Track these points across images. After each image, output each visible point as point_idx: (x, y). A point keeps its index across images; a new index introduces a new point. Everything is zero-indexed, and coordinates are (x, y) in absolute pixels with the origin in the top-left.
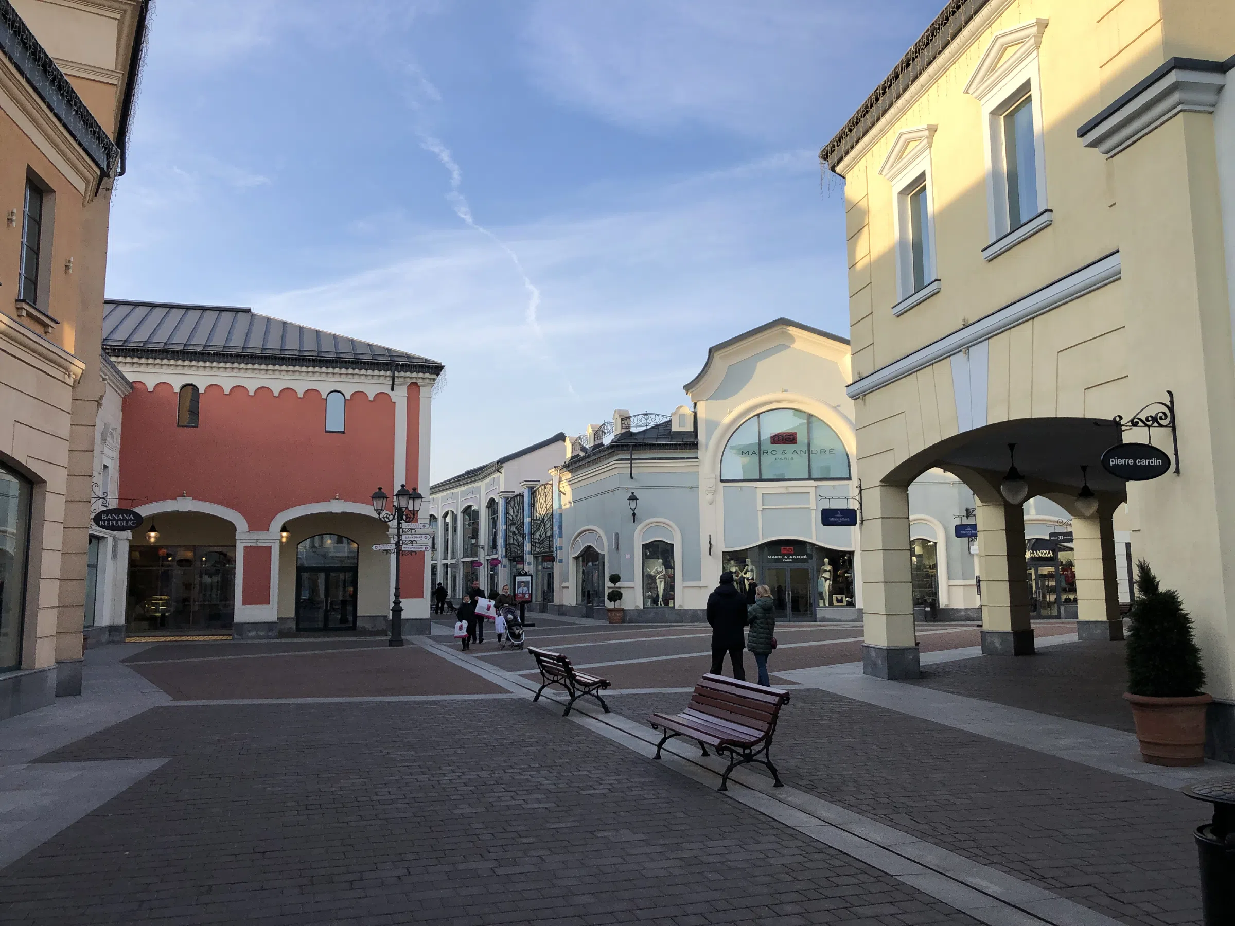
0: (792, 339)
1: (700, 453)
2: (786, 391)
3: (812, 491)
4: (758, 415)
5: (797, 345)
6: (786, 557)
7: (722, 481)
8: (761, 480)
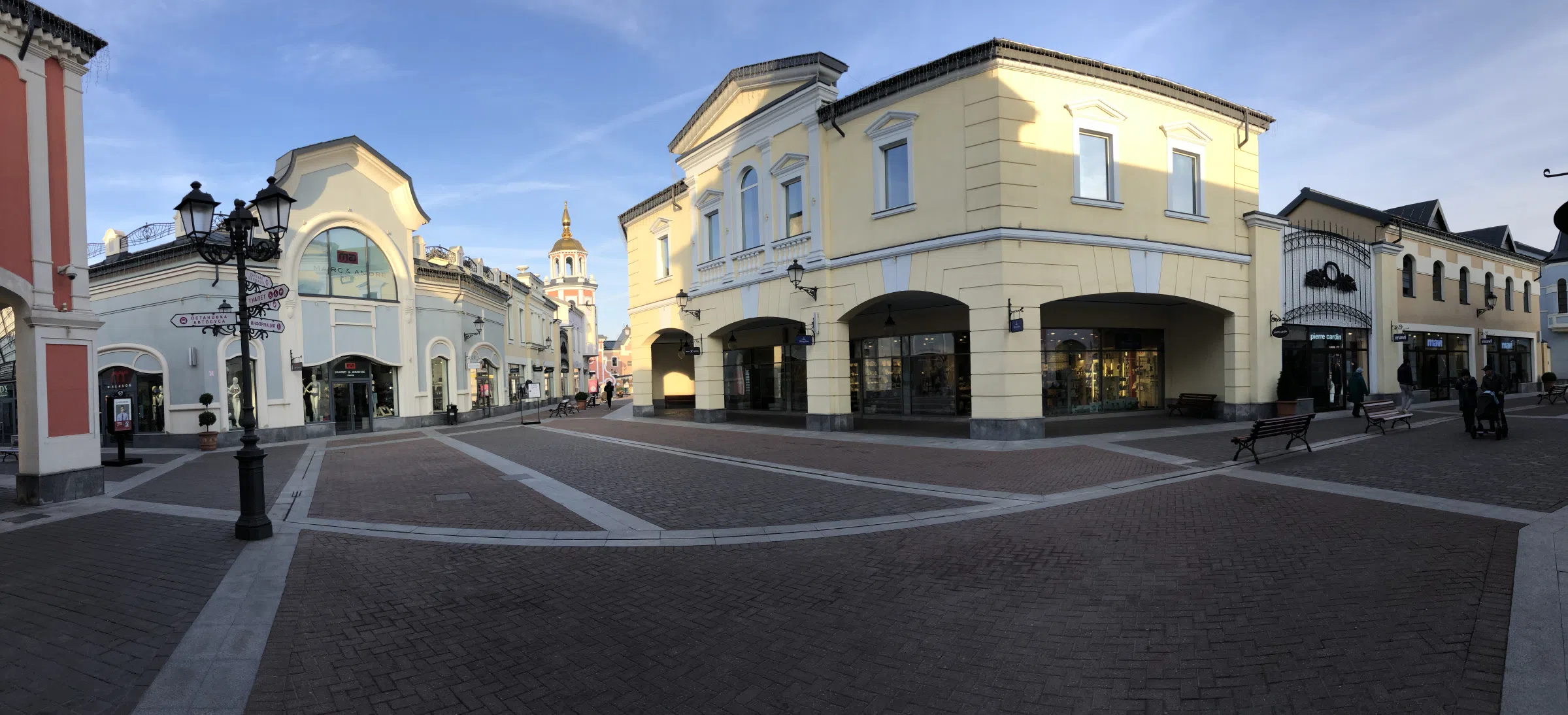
0: (356, 159)
1: (280, 264)
2: (350, 211)
3: (373, 310)
4: (327, 231)
5: (361, 168)
6: (349, 372)
7: (301, 295)
8: (330, 296)
